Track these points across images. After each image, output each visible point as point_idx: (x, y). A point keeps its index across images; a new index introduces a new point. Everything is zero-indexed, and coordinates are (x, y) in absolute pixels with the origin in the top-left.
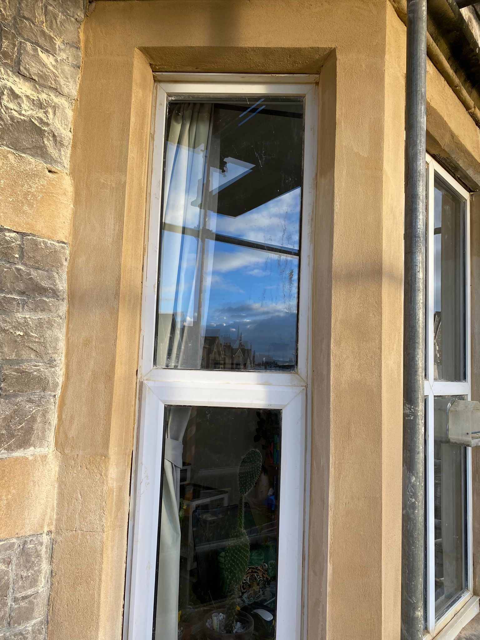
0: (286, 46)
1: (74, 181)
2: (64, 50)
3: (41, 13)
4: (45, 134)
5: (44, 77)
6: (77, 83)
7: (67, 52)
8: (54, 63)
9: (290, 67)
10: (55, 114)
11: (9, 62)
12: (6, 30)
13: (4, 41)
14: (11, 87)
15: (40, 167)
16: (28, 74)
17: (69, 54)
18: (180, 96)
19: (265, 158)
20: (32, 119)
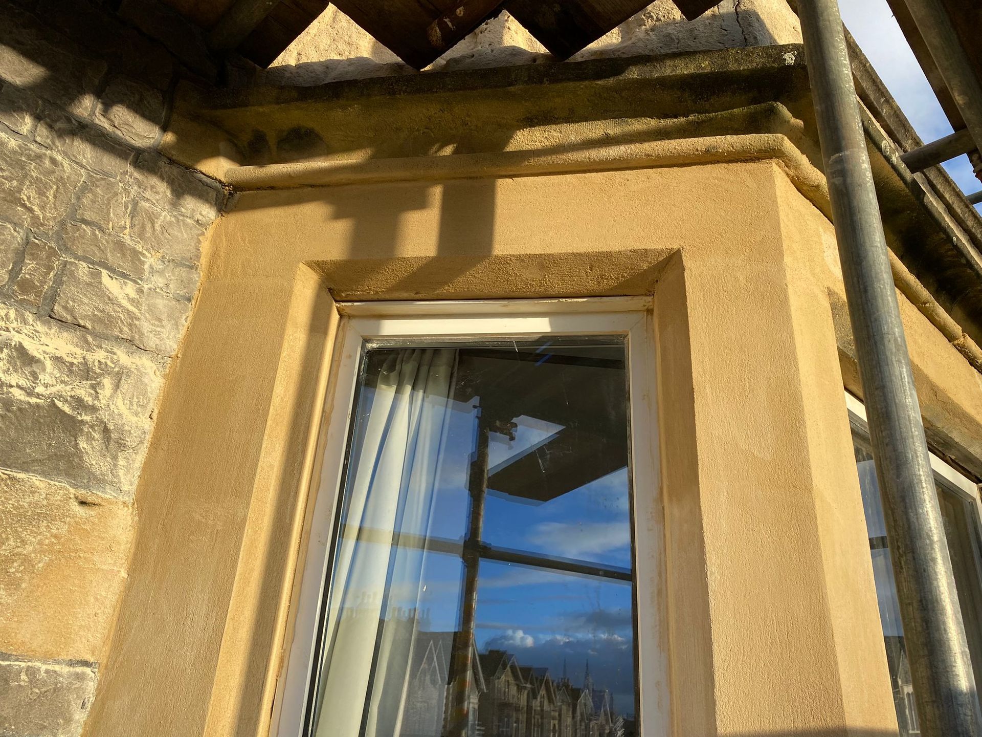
0: (582, 250)
1: (140, 517)
2: (161, 273)
3: (123, 214)
4: (82, 429)
5: (107, 321)
6: (181, 328)
7: (167, 275)
8: (133, 295)
9: (592, 285)
10: (117, 387)
11: (32, 297)
12: (37, 244)
13: (28, 261)
14: (20, 343)
15: (59, 498)
16: (69, 317)
17: (173, 278)
18: (388, 341)
19: (550, 453)
20: (56, 401)
